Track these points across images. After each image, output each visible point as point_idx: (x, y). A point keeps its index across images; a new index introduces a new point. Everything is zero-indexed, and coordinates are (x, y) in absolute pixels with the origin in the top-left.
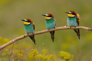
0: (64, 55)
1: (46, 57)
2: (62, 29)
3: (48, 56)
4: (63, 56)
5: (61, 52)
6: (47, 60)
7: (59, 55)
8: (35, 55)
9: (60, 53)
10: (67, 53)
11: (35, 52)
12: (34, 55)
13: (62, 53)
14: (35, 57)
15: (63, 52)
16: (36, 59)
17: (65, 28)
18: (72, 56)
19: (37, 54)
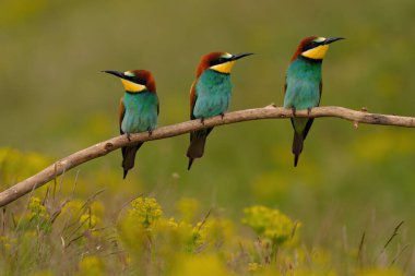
0: (266, 220)
1: (194, 230)
2: (257, 118)
3: (199, 224)
4: (260, 223)
5: (255, 210)
6: (198, 241)
7: (244, 221)
8: (150, 220)
9: (250, 214)
10: (276, 212)
11: (149, 209)
12: (144, 219)
13: (258, 213)
14: (150, 229)
15: (263, 209)
16: (154, 236)
17: (268, 114)
18: (298, 225)
19: (158, 217)
